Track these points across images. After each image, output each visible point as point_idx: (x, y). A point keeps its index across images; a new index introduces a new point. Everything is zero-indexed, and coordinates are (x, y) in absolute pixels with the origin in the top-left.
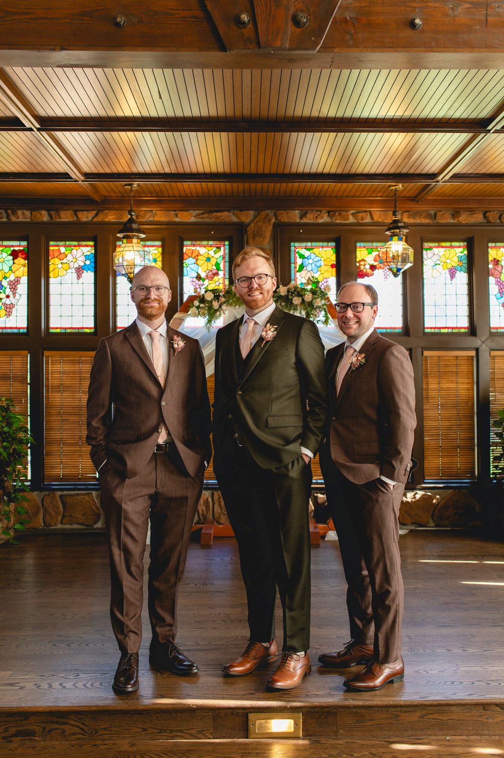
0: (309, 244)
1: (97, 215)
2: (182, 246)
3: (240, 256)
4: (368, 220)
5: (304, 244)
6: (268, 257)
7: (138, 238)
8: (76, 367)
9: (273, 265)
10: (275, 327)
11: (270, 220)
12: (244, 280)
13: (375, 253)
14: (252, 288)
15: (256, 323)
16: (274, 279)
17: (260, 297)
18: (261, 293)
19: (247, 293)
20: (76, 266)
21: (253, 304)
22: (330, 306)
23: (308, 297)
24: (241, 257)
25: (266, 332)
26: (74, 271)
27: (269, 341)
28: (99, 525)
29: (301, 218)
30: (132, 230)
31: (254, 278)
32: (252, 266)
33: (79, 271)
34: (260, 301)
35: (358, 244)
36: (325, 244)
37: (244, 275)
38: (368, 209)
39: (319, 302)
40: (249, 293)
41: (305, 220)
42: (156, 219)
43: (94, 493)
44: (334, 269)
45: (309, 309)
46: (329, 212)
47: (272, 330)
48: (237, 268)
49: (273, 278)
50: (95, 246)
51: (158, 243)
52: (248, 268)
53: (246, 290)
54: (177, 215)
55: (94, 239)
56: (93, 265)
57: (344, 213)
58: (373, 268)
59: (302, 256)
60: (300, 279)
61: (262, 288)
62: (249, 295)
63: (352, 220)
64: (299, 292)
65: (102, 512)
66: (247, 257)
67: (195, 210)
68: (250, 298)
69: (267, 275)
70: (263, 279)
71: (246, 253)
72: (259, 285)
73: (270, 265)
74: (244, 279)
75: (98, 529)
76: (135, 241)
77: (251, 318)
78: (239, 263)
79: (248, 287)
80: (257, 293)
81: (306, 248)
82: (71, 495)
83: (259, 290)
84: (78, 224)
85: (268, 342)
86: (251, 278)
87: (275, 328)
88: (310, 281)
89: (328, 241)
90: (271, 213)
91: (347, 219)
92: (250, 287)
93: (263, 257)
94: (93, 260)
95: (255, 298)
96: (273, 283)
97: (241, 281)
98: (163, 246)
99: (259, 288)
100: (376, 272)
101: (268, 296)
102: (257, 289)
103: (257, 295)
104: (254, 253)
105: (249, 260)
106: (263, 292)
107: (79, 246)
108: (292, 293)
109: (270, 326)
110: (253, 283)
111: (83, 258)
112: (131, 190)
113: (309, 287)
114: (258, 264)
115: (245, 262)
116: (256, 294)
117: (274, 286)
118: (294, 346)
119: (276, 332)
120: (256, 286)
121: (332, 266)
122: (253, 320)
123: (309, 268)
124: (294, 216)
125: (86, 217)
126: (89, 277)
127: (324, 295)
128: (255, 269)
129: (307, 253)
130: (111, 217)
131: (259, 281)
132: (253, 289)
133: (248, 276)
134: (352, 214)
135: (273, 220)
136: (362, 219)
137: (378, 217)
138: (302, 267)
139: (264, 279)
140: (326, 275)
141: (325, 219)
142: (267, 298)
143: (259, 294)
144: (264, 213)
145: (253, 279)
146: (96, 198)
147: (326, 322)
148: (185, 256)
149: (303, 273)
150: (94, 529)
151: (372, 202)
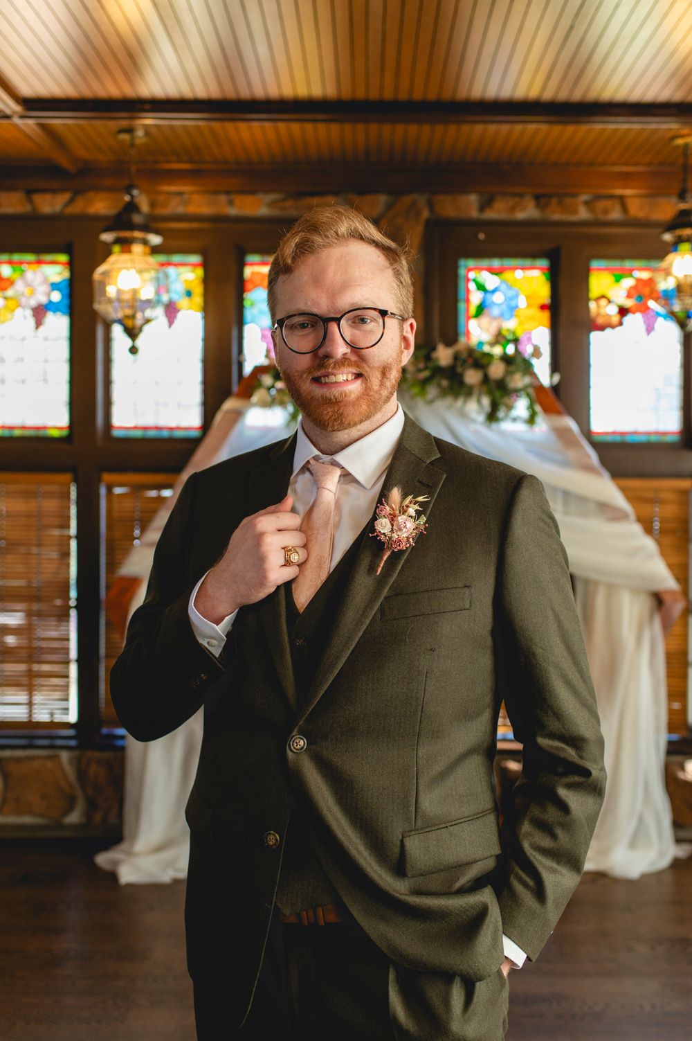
0: (496, 263)
1: (71, 201)
2: (242, 265)
3: (296, 234)
4: (616, 215)
5: (485, 263)
6: (393, 245)
7: (145, 242)
8: (32, 505)
9: (406, 277)
10: (421, 499)
11: (418, 214)
12: (303, 326)
13: (628, 283)
14: (328, 356)
15: (347, 476)
16: (407, 326)
17: (355, 388)
18: (358, 376)
19: (310, 370)
20: (33, 303)
21: (328, 412)
22: (539, 388)
23: (497, 370)
24: (297, 239)
25: (393, 518)
26: (29, 313)
27: (401, 552)
28: (74, 818)
29: (482, 208)
30: (131, 227)
31: (338, 320)
32: (333, 274)
33: (39, 313)
34: (355, 403)
35: (595, 264)
36: (527, 262)
37: (302, 306)
38: (619, 192)
39: (519, 381)
40: (318, 374)
41: (490, 215)
42: (192, 209)
43: (65, 756)
44: (546, 316)
45: (498, 394)
46: (537, 198)
47: (411, 511)
48: (281, 278)
49: (403, 320)
50: (71, 265)
51: (195, 259)
52: (317, 281)
53: (304, 362)
54: (231, 203)
55: (67, 249)
56: (67, 301)
57: (568, 200)
58: (623, 312)
59: (481, 287)
60: (477, 332)
61: (362, 359)
62: (317, 380)
63: (583, 214)
64: (479, 360)
65: (79, 792)
66: (318, 239)
67: (267, 192)
68: (318, 391)
69: (383, 313)
70: (370, 326)
71: (315, 228)
72: (355, 348)
73: (397, 274)
74: (301, 319)
75: (71, 827)
76: (137, 249)
77: (327, 458)
78: (289, 261)
79: (314, 352)
80: (343, 375)
81: (491, 271)
82: (18, 760)
83: (351, 364)
84: (35, 219)
85: (396, 556)
86: (326, 321)
87: (421, 504)
88: (499, 338)
89: (534, 255)
90: (421, 200)
91: (575, 212)
92: (321, 352)
93: (377, 244)
94: (66, 291)
95: (336, 392)
96: (405, 339)
97: (292, 328)
98: (205, 265)
99: (353, 358)
100: (628, 319)
101: (382, 384)
102: (345, 361)
103: (346, 384)
104: (343, 228)
105: (324, 253)
106: (366, 370)
107: (39, 262)
108: (464, 362)
109: (404, 496)
110: (333, 340)
111: (44, 288)
112: (132, 145)
113: (497, 351)
114: (357, 272)
115: (311, 260)
116: (341, 377)
117: (407, 347)
118: (492, 570)
119: (423, 519)
120: (341, 349)
121: (543, 307)
122: (335, 464)
123: (495, 311)
124: (469, 205)
125: (50, 204)
126: (59, 325)
127: (527, 368)
128: (346, 286)
129: (490, 281)
130: (101, 205)
131: (357, 332)
132: (332, 361)
133: (315, 311)
134: (587, 203)
135: (425, 214)
136: (606, 211)
137: (637, 209)
138: (481, 309)
139: (374, 326)
140: (528, 326)
141: (528, 211)
142: (378, 392)
143: (350, 377)
144: (406, 200)
145: (334, 326)
146: (64, 162)
147: (531, 420)
148: (249, 286)
149: (484, 320)
150: (62, 827)
151: (626, 178)
